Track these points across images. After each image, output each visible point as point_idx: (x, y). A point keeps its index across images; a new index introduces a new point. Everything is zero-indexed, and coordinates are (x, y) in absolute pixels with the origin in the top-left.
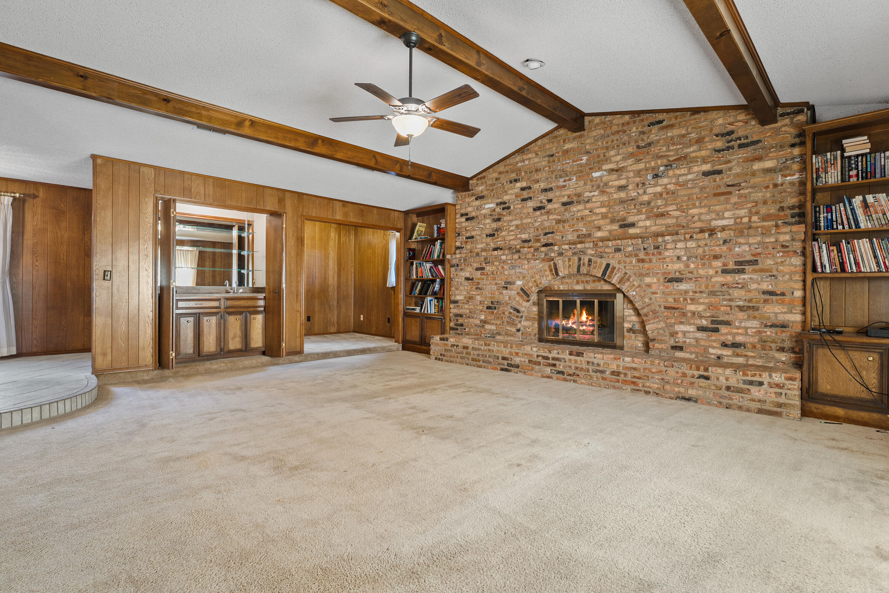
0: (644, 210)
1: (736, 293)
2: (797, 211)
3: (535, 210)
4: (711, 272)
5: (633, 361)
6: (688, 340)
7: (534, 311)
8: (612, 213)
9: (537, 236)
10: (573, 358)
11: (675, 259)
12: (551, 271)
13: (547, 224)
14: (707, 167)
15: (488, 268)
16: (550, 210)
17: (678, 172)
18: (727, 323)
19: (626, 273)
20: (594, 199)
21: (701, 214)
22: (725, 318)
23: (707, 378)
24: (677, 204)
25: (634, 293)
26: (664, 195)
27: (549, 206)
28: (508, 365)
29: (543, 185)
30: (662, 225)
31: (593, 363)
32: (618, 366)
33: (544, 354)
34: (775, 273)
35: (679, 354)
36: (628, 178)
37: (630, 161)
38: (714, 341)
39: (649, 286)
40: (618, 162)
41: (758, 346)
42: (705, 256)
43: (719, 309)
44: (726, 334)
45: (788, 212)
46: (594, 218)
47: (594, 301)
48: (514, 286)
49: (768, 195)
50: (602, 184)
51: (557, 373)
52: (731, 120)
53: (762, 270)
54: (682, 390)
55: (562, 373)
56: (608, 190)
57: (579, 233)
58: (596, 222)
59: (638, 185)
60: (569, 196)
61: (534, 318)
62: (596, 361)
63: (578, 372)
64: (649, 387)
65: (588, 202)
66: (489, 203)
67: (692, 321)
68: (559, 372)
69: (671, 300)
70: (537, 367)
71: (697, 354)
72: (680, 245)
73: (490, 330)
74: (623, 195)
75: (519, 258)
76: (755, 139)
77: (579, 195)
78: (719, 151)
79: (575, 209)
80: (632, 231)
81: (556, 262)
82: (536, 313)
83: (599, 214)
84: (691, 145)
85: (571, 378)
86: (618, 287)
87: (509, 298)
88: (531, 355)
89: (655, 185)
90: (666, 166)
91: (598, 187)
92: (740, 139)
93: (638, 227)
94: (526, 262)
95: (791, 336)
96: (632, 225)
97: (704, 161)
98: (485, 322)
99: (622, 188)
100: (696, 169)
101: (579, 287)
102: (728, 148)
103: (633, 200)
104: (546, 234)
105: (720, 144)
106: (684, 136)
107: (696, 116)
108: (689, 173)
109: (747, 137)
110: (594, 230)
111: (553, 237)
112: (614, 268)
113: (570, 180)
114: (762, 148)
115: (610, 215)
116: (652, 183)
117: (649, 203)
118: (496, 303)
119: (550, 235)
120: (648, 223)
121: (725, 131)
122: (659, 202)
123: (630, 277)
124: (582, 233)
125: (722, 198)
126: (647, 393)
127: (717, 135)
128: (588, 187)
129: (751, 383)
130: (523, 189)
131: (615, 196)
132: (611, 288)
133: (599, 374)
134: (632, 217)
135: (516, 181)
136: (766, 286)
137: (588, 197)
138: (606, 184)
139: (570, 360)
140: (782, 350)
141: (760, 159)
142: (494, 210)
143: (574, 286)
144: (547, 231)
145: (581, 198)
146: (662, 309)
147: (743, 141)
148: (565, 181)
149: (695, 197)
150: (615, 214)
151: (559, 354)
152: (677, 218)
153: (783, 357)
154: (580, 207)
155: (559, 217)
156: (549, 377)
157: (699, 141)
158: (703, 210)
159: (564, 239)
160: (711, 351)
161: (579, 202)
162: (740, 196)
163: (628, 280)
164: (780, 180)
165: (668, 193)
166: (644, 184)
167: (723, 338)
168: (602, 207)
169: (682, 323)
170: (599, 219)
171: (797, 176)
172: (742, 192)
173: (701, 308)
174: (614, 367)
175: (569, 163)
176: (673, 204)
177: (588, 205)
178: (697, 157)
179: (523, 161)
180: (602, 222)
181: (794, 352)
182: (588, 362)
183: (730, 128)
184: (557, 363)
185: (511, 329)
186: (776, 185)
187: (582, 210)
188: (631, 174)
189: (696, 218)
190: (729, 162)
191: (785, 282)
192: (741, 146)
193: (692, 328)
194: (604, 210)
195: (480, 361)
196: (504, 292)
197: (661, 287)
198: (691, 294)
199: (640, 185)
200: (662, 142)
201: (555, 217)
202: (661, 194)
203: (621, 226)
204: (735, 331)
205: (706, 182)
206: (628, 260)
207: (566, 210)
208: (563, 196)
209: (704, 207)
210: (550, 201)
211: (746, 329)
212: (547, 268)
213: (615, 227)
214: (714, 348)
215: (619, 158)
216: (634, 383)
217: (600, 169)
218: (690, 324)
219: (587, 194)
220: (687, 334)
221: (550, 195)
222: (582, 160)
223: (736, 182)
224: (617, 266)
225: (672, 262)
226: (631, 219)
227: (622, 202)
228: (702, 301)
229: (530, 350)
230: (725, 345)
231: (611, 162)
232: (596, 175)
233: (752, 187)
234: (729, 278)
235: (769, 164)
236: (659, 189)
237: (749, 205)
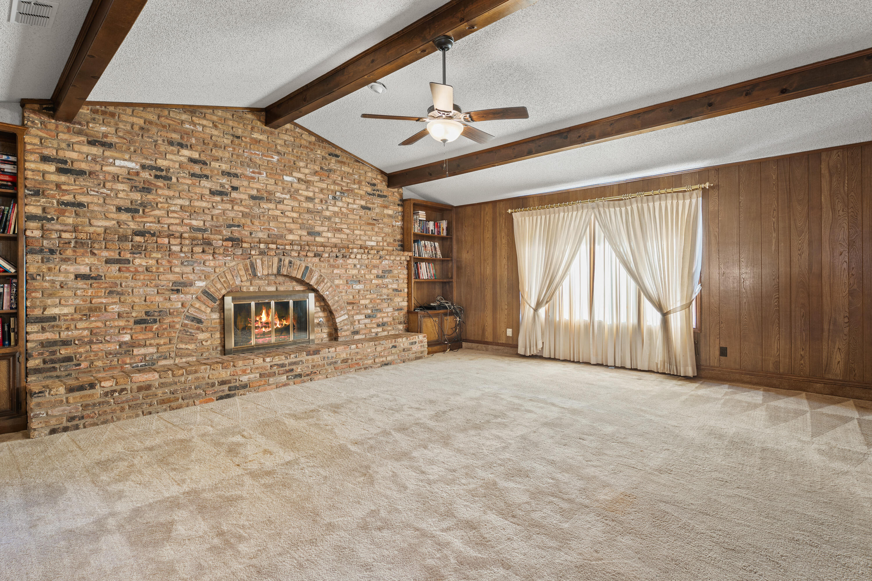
0: (327, 223)
1: (385, 291)
2: (400, 243)
3: (213, 193)
4: (372, 277)
6: (361, 326)
7: (215, 319)
8: (302, 219)
9: (217, 227)
10: (310, 357)
11: (353, 266)
12: (247, 270)
13: (231, 214)
14: (363, 203)
15: (137, 261)
16: (235, 199)
17: (348, 200)
18: (380, 311)
19: (321, 276)
20: (285, 202)
21: (360, 235)
22: (379, 307)
24: (348, 224)
25: (328, 293)
26: (340, 215)
27: (234, 195)
28: (230, 389)
29: (225, 167)
30: (338, 238)
31: (328, 358)
32: (347, 354)
33: (279, 363)
34: (398, 278)
35: (357, 337)
36: (314, 193)
37: (316, 178)
38: (374, 323)
39: (338, 286)
40: (306, 175)
41: (392, 323)
42: (369, 265)
43: (376, 302)
44: (379, 318)
45: (397, 243)
46: (285, 220)
47: (288, 303)
48: (192, 288)
49: (390, 231)
50: (293, 190)
51: (294, 378)
52: (375, 176)
53: (393, 277)
54: (384, 359)
55: (300, 375)
56: (298, 197)
57: (270, 233)
58: (287, 225)
59: (321, 201)
60: (258, 190)
61: (215, 327)
62: (330, 355)
63: (315, 370)
64: (367, 364)
65: (279, 202)
66: (125, 160)
67: (363, 312)
68: (296, 376)
69: (351, 297)
70: (272, 380)
71: (365, 334)
72: (359, 256)
73: (145, 355)
74: (311, 206)
75: (203, 251)
76: (385, 194)
77: (269, 193)
78: (369, 194)
79: (265, 206)
80: (318, 239)
81: (254, 261)
82: (218, 321)
83: (290, 217)
84: (354, 184)
85: (309, 377)
86: (316, 287)
87: (182, 305)
88: (265, 368)
89: (335, 205)
90: (341, 193)
91: (289, 192)
92: (378, 190)
93: (322, 237)
94: (211, 258)
95: (404, 315)
96: (319, 234)
97: (362, 197)
98: (133, 344)
99: (309, 199)
100: (357, 202)
101: (272, 289)
102: (374, 195)
103: (318, 212)
104: (229, 226)
105: (369, 190)
106: (352, 174)
107: (357, 164)
108: (354, 203)
109: (381, 192)
110: (286, 232)
111: (239, 232)
112: (312, 271)
113: (260, 173)
114: (388, 201)
115: (300, 221)
116: (332, 202)
117: (329, 218)
118: (156, 314)
119: (236, 228)
120: (330, 235)
121: (371, 182)
122: (337, 220)
123: (324, 278)
124: (274, 233)
125: (371, 227)
126: (365, 368)
127: (368, 183)
128: (280, 188)
130: (192, 160)
131: (304, 205)
132: (302, 289)
133: (332, 366)
134: (318, 227)
135: (181, 145)
136: (395, 286)
137: (280, 198)
138: (297, 191)
139: (307, 360)
140: (400, 323)
141: (386, 207)
142: (137, 174)
143: (266, 288)
144: (231, 223)
145: (272, 197)
146: (346, 304)
147: (379, 193)
148: (253, 172)
149: (357, 221)
150: (305, 222)
151: (296, 357)
152: (348, 235)
153: (401, 327)
154: (272, 206)
155: (247, 210)
156: (285, 385)
157: (360, 183)
158: (362, 233)
159: (253, 236)
160: (373, 330)
161: (269, 200)
162: (379, 228)
163: (323, 281)
164: (394, 223)
165: (342, 214)
166: (326, 202)
167: (378, 321)
168: (292, 211)
169: (357, 314)
170: (290, 223)
171: (400, 223)
172: (380, 225)
173: (367, 302)
174: (344, 356)
175: (259, 155)
176: (345, 224)
177: (280, 206)
178: (358, 193)
179: (195, 125)
180: (292, 226)
181: (405, 324)
182: (324, 358)
183: (374, 181)
184: (294, 367)
185: (187, 346)
186: (393, 226)
187: (273, 209)
188: (317, 190)
189: (358, 237)
190: (374, 204)
191: (401, 283)
192: (379, 196)
193: (363, 317)
194: (295, 215)
195: (178, 400)
196: (174, 297)
197: (346, 287)
198: (362, 292)
199: (324, 202)
200: (338, 173)
201: (242, 209)
202: (338, 213)
203: (309, 234)
204: (383, 315)
205: (362, 212)
206: (323, 264)
207: (255, 205)
208: (252, 188)
209: (363, 230)
210: (235, 189)
211: (388, 313)
212: (241, 266)
213: (305, 233)
214: (373, 328)
215: (307, 171)
216: (357, 364)
217: (291, 175)
218: (362, 314)
219: (278, 195)
220: (360, 322)
221: (236, 182)
222: (273, 158)
223: (377, 218)
224: (314, 268)
225: (352, 269)
226: (318, 229)
227: (309, 211)
228: (367, 297)
229: (262, 361)
230: (378, 326)
231: (300, 172)
232: (287, 178)
233: (384, 224)
234: (379, 281)
235: (390, 212)
236: (336, 209)
237: (383, 235)
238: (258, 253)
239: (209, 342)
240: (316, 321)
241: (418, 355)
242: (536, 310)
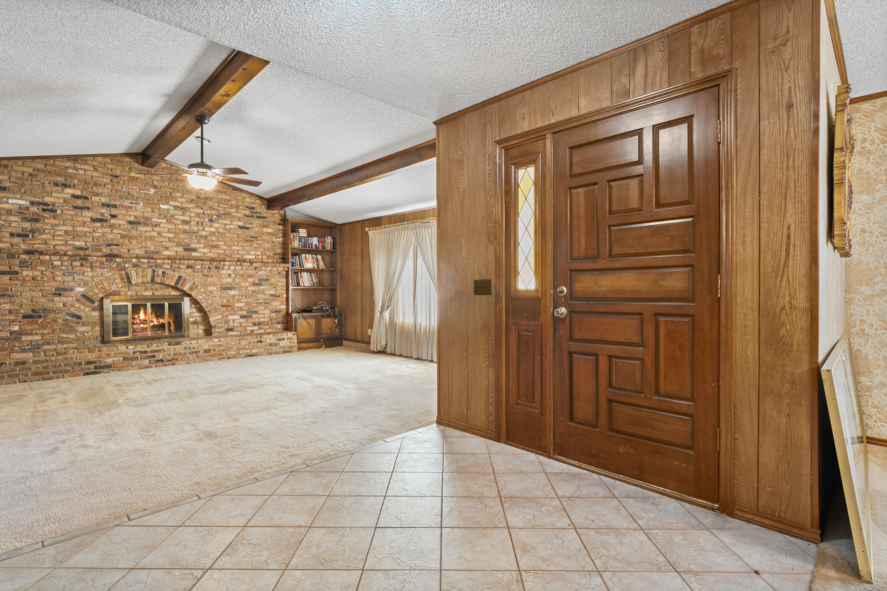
0: (203, 241)
1: (260, 296)
2: (281, 256)
3: (93, 220)
4: (248, 284)
5: (220, 341)
6: (235, 324)
7: (95, 316)
8: (178, 239)
9: (97, 246)
10: (171, 347)
11: (227, 276)
12: (122, 279)
13: (110, 236)
14: (241, 224)
15: (25, 273)
16: (114, 224)
17: (225, 222)
18: (256, 312)
19: (194, 283)
20: (161, 225)
21: (238, 250)
22: (255, 309)
23: (261, 342)
24: (224, 242)
25: (201, 297)
26: (216, 234)
27: (113, 221)
28: (95, 368)
29: (104, 200)
30: (215, 253)
31: (189, 348)
32: (209, 346)
33: (141, 350)
34: (276, 286)
35: (231, 333)
36: (190, 217)
37: (192, 205)
38: (249, 323)
39: (211, 292)
40: (182, 203)
41: (269, 322)
42: (244, 275)
43: (251, 305)
44: (255, 318)
45: (278, 256)
46: (162, 239)
47: (163, 305)
48: (72, 292)
49: (270, 246)
50: (169, 215)
51: (156, 362)
52: (253, 201)
53: (270, 284)
54: (249, 351)
55: (162, 361)
56: (175, 221)
57: (147, 249)
58: (163, 243)
59: (198, 223)
60: (136, 217)
61: (96, 323)
62: (192, 346)
63: (177, 357)
64: (230, 354)
65: (156, 226)
66: (17, 199)
67: (238, 313)
68: (158, 361)
69: (225, 301)
70: (134, 363)
71: (240, 331)
72: (232, 268)
73: (32, 341)
74: (187, 227)
75: (82, 265)
76: (264, 215)
77: (146, 219)
78: (247, 216)
79: (142, 229)
80: (194, 254)
81: (129, 272)
82: (98, 317)
83: (167, 237)
84: (232, 208)
85: (170, 362)
86: (189, 293)
87: (64, 305)
88: (128, 353)
89: (211, 226)
90: (218, 216)
91: (166, 217)
92: (257, 213)
93: (198, 252)
94: (89, 270)
95: (282, 316)
96: (194, 250)
97: (239, 219)
98: (21, 333)
99: (185, 222)
100: (235, 223)
101: (149, 293)
102: (252, 216)
103: (194, 232)
104: (109, 245)
105: (248, 212)
106: (228, 201)
107: (235, 192)
108: (231, 224)
109: (260, 213)
110: (162, 249)
111: (118, 249)
112: (185, 280)
113: (137, 204)
114: (268, 222)
115: (176, 240)
116: (208, 224)
117: (206, 237)
118: (41, 311)
119: (115, 247)
120: (206, 250)
121: (250, 206)
122: (213, 238)
123: (197, 286)
124: (150, 249)
125: (249, 243)
126: (229, 358)
127: (246, 207)
128: (157, 215)
129: (280, 340)
130: (74, 196)
131: (180, 227)
132: (178, 294)
133: (194, 355)
134: (194, 245)
135: (65, 186)
136: (272, 292)
137: (156, 222)
138: (173, 216)
139: (169, 349)
140: (278, 323)
141: (266, 226)
142: (27, 208)
143: (143, 293)
144: (111, 242)
145: (149, 222)
146: (220, 307)
147: (258, 215)
148: (131, 203)
149: (235, 239)
150: (181, 240)
151: (158, 346)
152: (225, 250)
153: (279, 326)
154: (148, 229)
155: (125, 233)
156: (147, 367)
157: (237, 207)
158: (240, 248)
159: (130, 252)
160: (248, 328)
161: (145, 224)
162: (258, 244)
163: (196, 288)
164: (274, 240)
165: (219, 233)
166: (202, 224)
167: (254, 321)
168: (169, 232)
169: (232, 314)
170: (166, 242)
171: (281, 239)
172: (259, 242)
173: (242, 305)
174: (206, 347)
175: (136, 189)
176: (222, 241)
177: (156, 229)
178: (235, 216)
179: (77, 169)
180: (169, 244)
181: (284, 323)
182: (186, 348)
183: (253, 205)
184: (156, 354)
185: (68, 336)
186: (273, 242)
187: (150, 231)
188: (193, 215)
189: (236, 252)
190: (252, 224)
191: (280, 290)
192: (258, 217)
193: (238, 317)
194: (171, 235)
195: (49, 373)
196: (56, 299)
197: (220, 293)
198: (237, 297)
199: (200, 224)
200: (215, 200)
201: (120, 231)
202: (214, 233)
203: (185, 250)
204: (259, 316)
205: (240, 232)
206: (196, 274)
207: (133, 228)
208: (130, 216)
209: (240, 246)
210: (114, 216)
211: (264, 314)
212: (117, 276)
213: (181, 249)
214: (249, 326)
215: (183, 200)
216: (220, 354)
217: (167, 203)
218: (237, 315)
219: (155, 220)
220: (235, 321)
221: (114, 211)
222: (150, 191)
223: (255, 236)
224: (187, 278)
225: (226, 278)
226: (193, 246)
227: (185, 232)
228: (243, 301)
229: (125, 349)
230: (254, 324)
231: (176, 201)
232: (162, 206)
233: (263, 240)
234: (256, 288)
235: (270, 230)
236: (213, 229)
237: (262, 250)
238: (131, 266)
239: (90, 334)
240: (191, 320)
241: (286, 350)
242: (381, 313)
